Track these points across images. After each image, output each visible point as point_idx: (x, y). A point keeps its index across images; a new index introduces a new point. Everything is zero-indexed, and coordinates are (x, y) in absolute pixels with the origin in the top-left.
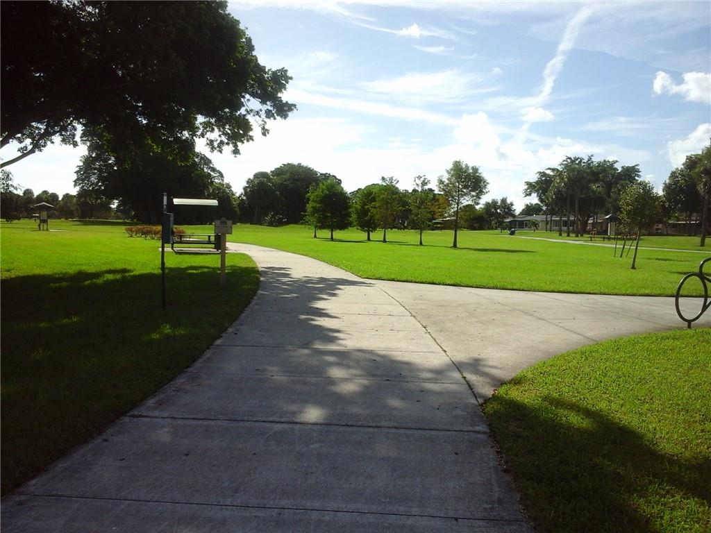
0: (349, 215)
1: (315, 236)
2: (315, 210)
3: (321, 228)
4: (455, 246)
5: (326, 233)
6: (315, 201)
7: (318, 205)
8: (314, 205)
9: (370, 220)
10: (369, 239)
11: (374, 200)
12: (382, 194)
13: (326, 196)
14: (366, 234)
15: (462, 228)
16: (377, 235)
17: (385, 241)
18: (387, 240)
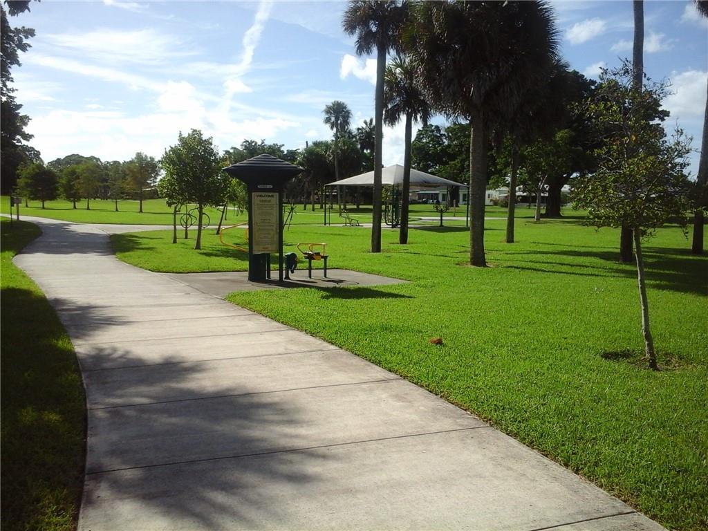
0: (57, 189)
1: (27, 206)
2: (27, 185)
3: (33, 199)
4: (141, 211)
5: (38, 204)
6: (26, 178)
7: (29, 181)
8: (27, 180)
9: (75, 193)
10: (75, 207)
11: (78, 177)
12: (84, 173)
13: (37, 174)
14: (73, 204)
15: (146, 198)
16: (82, 204)
17: (88, 209)
18: (90, 208)
